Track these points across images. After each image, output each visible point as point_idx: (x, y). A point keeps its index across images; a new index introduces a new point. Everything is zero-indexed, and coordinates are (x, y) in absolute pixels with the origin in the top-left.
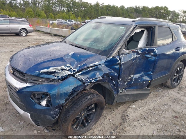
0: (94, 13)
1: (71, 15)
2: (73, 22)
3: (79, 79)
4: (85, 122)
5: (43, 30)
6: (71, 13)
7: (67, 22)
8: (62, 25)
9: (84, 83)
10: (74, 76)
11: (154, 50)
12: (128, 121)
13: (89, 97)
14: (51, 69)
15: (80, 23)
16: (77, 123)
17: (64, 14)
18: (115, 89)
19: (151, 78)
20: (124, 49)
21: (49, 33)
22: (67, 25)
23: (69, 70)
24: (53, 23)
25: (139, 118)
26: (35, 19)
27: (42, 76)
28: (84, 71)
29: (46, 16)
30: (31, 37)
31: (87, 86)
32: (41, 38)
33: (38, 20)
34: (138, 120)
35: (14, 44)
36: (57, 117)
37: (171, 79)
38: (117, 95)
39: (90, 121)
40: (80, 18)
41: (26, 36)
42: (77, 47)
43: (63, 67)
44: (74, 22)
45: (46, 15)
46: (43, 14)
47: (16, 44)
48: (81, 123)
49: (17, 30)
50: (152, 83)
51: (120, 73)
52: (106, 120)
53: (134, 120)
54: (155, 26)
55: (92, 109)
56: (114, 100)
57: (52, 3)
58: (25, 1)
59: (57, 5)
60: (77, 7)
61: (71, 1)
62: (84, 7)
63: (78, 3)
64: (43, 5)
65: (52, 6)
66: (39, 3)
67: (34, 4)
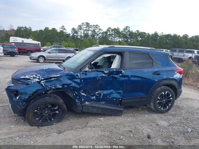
9: (44, 88)
11: (122, 71)
14: (27, 77)
16: (40, 117)
18: (78, 99)
19: (122, 96)
23: (38, 79)
28: (48, 80)
31: (47, 90)
36: (24, 108)
37: (154, 103)
38: (81, 104)
39: (52, 119)
49: (64, 58)
54: (124, 52)
55: (55, 110)
57: (109, 34)
58: (85, 34)
59: (114, 36)
60: (134, 37)
61: (128, 32)
62: (141, 37)
63: (135, 33)
64: (100, 37)
65: (109, 37)
66: (98, 35)
67: (93, 36)
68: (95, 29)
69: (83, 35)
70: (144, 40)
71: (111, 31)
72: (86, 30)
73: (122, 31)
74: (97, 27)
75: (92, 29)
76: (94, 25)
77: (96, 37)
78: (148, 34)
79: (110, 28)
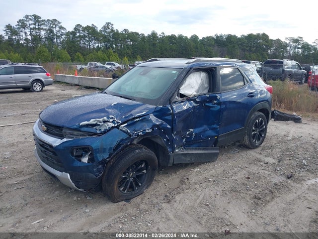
0: (149, 49)
1: (112, 54)
2: (115, 65)
3: (124, 131)
4: (134, 185)
5: (67, 80)
6: (111, 50)
7: (106, 66)
8: (98, 71)
9: (130, 136)
10: (118, 129)
11: (217, 96)
12: (187, 183)
13: (137, 151)
14: (92, 121)
15: (127, 66)
16: (124, 185)
17: (100, 53)
18: (169, 145)
19: (217, 132)
20: (177, 97)
21: (78, 85)
22: (106, 72)
23: (112, 122)
24: (83, 68)
25: (202, 182)
26: (51, 63)
27: (83, 129)
28: (130, 122)
29: (70, 58)
30: (49, 93)
31: (133, 139)
32: (66, 92)
33: (59, 65)
34: (201, 183)
35: (24, 103)
36: (101, 175)
37: (249, 135)
38: (173, 153)
39: (140, 184)
40: (126, 59)
41: (41, 91)
42: (121, 97)
43: (105, 118)
44: (117, 65)
45: (71, 56)
46: (65, 54)
47: (28, 103)
48: (128, 186)
49: (28, 82)
50: (219, 140)
51: (174, 125)
52: (160, 184)
53: (196, 183)
54: (215, 68)
55: (142, 169)
56: (169, 160)
57: (80, 36)
58: (34, 36)
59: (88, 39)
60: (121, 41)
61: (111, 32)
62: (132, 40)
63: (122, 34)
64: (64, 40)
65: (79, 41)
66: (58, 37)
67: (50, 39)
68: (52, 27)
69: (29, 37)
70: (137, 45)
71: (82, 31)
72: (34, 28)
73: (100, 30)
74: (56, 24)
75: (47, 28)
76: (48, 20)
77: (57, 41)
78: (143, 34)
79: (79, 25)
